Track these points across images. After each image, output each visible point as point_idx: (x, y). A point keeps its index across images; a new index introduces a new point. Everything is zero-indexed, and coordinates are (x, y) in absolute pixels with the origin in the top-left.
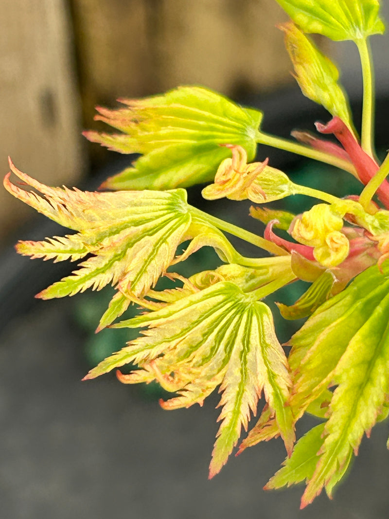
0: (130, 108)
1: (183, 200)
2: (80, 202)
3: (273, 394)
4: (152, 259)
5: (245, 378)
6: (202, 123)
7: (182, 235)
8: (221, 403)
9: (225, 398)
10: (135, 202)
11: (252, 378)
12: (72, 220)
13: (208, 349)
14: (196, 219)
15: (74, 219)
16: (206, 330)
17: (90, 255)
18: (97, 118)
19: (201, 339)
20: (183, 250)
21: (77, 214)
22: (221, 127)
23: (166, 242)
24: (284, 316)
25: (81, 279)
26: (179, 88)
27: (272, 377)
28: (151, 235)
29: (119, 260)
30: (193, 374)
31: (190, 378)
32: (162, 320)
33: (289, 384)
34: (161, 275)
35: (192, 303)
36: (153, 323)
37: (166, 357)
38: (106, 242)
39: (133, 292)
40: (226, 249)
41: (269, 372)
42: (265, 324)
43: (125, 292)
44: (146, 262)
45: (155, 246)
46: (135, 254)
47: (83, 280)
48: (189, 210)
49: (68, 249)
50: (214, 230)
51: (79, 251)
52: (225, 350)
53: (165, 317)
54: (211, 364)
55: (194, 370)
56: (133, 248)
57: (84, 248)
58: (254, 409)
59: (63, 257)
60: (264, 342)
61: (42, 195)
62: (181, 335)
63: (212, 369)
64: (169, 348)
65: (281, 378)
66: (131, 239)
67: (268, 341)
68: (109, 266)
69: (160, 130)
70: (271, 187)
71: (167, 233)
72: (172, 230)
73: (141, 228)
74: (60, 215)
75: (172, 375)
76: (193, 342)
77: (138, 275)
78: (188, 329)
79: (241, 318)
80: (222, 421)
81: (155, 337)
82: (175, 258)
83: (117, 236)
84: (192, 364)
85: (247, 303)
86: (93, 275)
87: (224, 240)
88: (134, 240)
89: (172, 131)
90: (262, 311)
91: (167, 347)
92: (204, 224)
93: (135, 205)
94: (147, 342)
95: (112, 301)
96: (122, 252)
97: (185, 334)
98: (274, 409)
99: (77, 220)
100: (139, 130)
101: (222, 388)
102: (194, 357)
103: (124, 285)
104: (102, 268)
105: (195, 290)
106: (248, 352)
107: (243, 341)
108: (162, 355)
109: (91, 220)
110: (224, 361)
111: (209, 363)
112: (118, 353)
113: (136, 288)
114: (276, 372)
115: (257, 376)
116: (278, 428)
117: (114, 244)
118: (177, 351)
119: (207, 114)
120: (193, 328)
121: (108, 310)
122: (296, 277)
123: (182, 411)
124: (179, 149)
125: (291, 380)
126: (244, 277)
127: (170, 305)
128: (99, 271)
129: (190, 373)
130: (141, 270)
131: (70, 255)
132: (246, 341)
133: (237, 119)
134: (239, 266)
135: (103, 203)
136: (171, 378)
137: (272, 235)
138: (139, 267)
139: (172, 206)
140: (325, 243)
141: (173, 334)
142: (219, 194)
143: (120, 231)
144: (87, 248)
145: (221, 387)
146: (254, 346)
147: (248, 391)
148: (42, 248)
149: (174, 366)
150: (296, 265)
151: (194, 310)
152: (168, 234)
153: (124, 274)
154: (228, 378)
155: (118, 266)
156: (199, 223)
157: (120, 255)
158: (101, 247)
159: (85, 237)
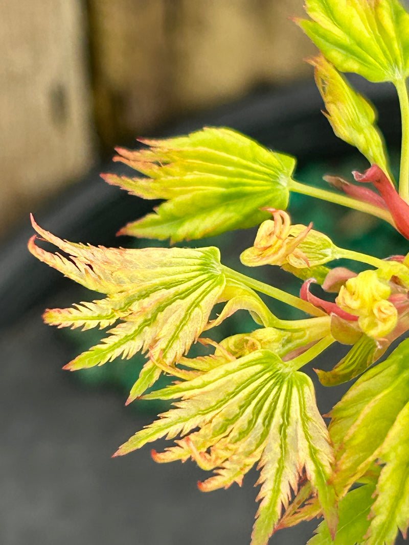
0: (151, 149)
1: (216, 260)
2: (106, 262)
3: (315, 471)
4: (185, 325)
5: (285, 453)
6: (230, 169)
7: (216, 299)
8: (260, 481)
9: (263, 476)
10: (165, 262)
11: (292, 454)
12: (100, 283)
13: (246, 422)
14: (230, 281)
15: (102, 283)
16: (243, 403)
17: (119, 321)
18: (116, 159)
19: (238, 411)
20: (218, 315)
21: (104, 277)
22: (251, 173)
23: (199, 306)
24: (323, 383)
25: (110, 348)
26: (205, 128)
27: (313, 453)
28: (183, 298)
29: (149, 325)
30: (230, 450)
31: (226, 454)
32: (196, 391)
33: (332, 460)
34: (194, 342)
35: (228, 373)
36: (187, 394)
37: (202, 432)
38: (135, 307)
39: (165, 360)
40: (262, 311)
41: (310, 447)
42: (306, 396)
43: (157, 361)
44: (178, 327)
45: (187, 311)
46: (167, 320)
47: (112, 348)
48: (222, 271)
49: (96, 315)
50: (249, 293)
51: (108, 317)
52: (264, 423)
53: (199, 387)
54: (249, 439)
55: (231, 446)
56: (163, 313)
57: (112, 313)
58: (295, 487)
59: (92, 324)
60: (305, 415)
61: (67, 256)
62: (216, 407)
63: (250, 444)
64: (204, 421)
65: (323, 454)
66: (161, 303)
67: (309, 414)
68: (139, 331)
69: (185, 175)
70: (313, 250)
71: (200, 296)
72: (206, 293)
73: (173, 290)
74: (87, 279)
75: (208, 451)
76: (229, 415)
77: (169, 342)
78: (224, 401)
79: (280, 389)
80: (261, 500)
81: (189, 409)
82: (208, 323)
83: (147, 300)
84: (228, 439)
85: (287, 373)
86: (122, 342)
87: (260, 303)
88: (165, 303)
89: (198, 176)
90: (303, 381)
91: (202, 420)
92: (239, 286)
93: (165, 265)
94: (180, 415)
95: (143, 370)
96: (152, 317)
97: (220, 407)
98: (317, 487)
99: (104, 283)
100: (162, 174)
101: (261, 465)
102: (231, 431)
103: (155, 353)
104: (132, 335)
105: (230, 357)
106: (288, 425)
107: (283, 414)
108: (197, 429)
109: (120, 282)
110: (262, 434)
111: (246, 438)
112: (150, 426)
113: (168, 355)
114: (318, 448)
115: (298, 451)
116: (320, 507)
117: (144, 309)
118: (212, 425)
119: (236, 159)
120: (228, 400)
121: (139, 381)
122: (335, 340)
123: (220, 491)
124: (205, 197)
125: (334, 456)
126: (280, 342)
127: (204, 374)
128: (127, 338)
129: (227, 449)
130: (173, 337)
131: (98, 321)
132: (286, 414)
133: (268, 165)
134: (275, 329)
135: (131, 262)
136: (207, 455)
137: (310, 295)
138: (171, 333)
139: (205, 267)
140: (372, 313)
141: (207, 406)
142: (259, 261)
143: (150, 293)
144: (115, 313)
145: (260, 463)
146: (294, 420)
147: (288, 467)
148: (70, 316)
149: (211, 442)
150: (336, 328)
151: (230, 381)
152: (200, 298)
153: (155, 341)
154: (267, 453)
155: (149, 332)
156: (234, 285)
157: (150, 320)
158: (131, 312)
159: (113, 301)
